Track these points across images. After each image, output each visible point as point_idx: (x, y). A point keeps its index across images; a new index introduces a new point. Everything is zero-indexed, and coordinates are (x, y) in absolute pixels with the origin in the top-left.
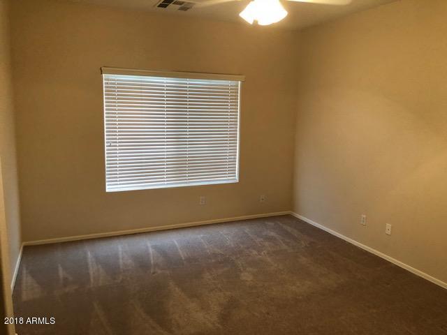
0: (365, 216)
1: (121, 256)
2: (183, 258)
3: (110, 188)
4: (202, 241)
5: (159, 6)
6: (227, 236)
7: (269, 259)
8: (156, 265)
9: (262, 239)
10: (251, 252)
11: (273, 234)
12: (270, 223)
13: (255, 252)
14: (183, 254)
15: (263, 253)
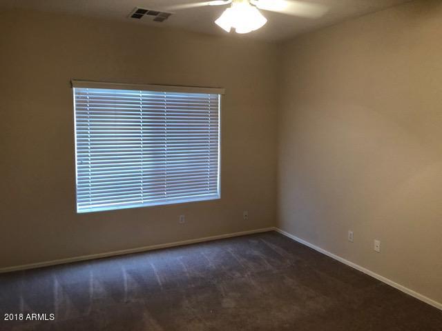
0: (352, 232)
1: (91, 284)
2: (160, 284)
3: (81, 209)
4: (182, 263)
5: (133, 17)
6: (208, 257)
7: (253, 282)
8: (130, 293)
9: (245, 260)
10: (234, 275)
11: (256, 253)
12: (253, 241)
13: (238, 275)
14: (159, 279)
15: (246, 276)
